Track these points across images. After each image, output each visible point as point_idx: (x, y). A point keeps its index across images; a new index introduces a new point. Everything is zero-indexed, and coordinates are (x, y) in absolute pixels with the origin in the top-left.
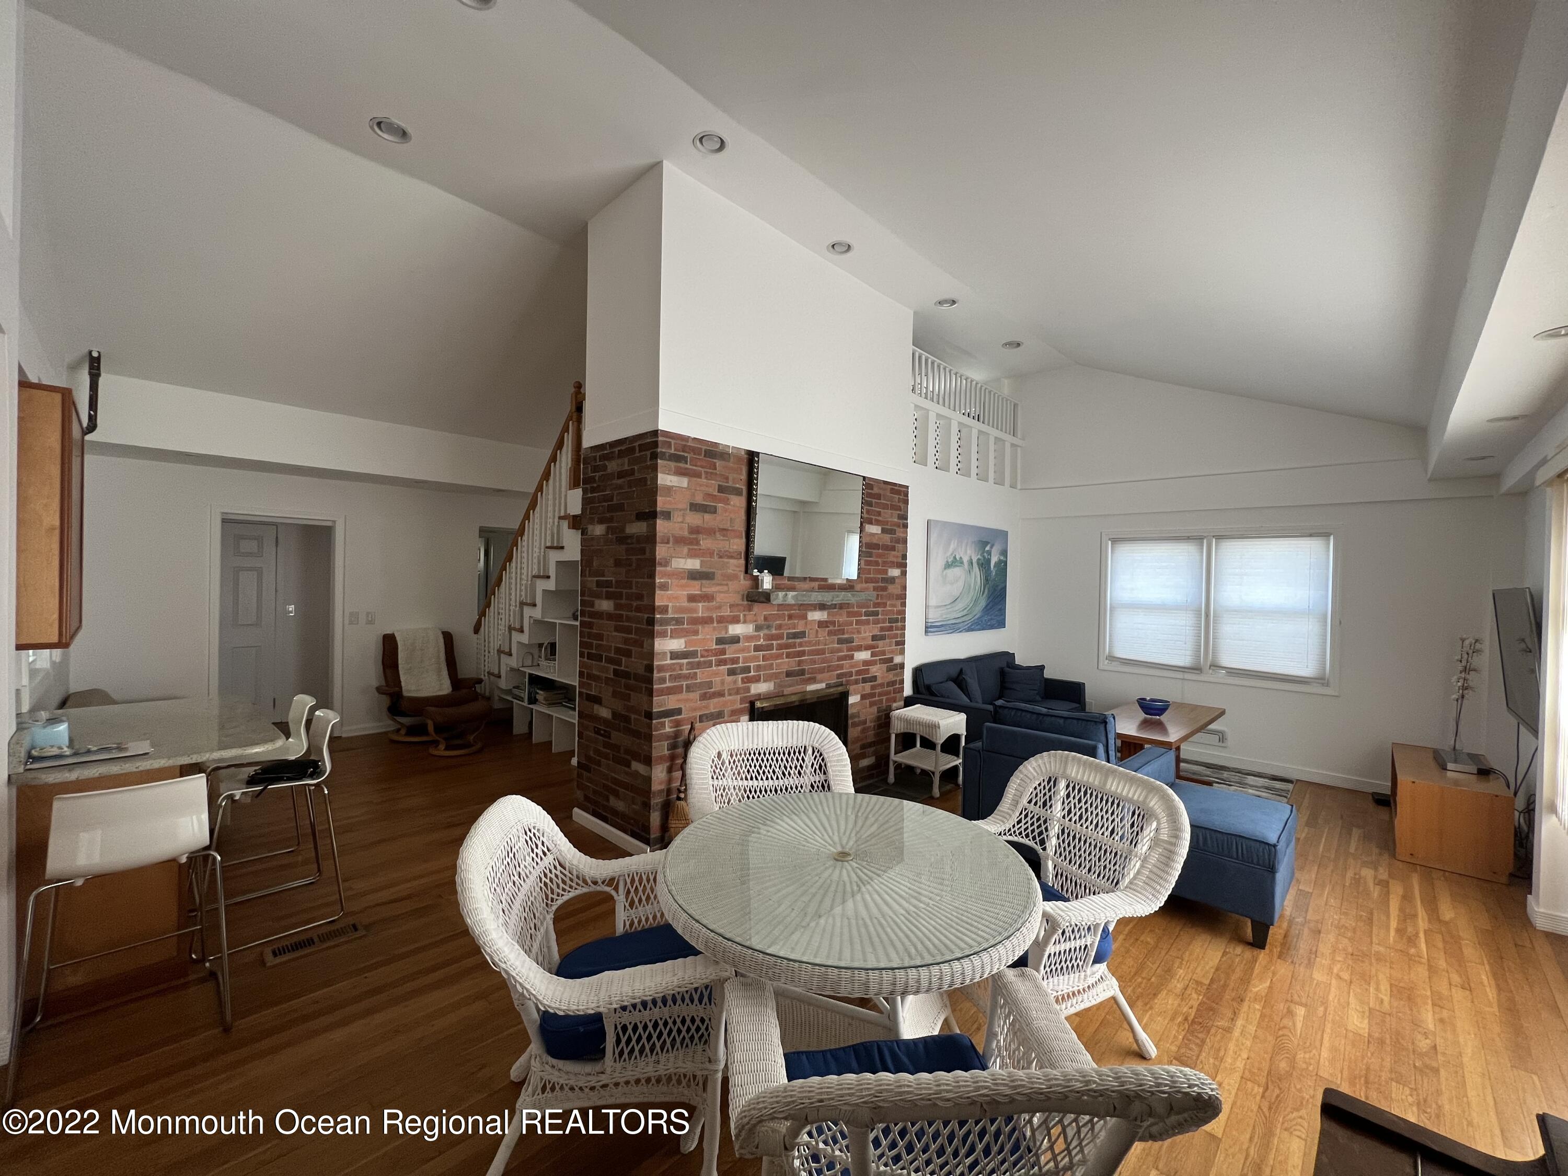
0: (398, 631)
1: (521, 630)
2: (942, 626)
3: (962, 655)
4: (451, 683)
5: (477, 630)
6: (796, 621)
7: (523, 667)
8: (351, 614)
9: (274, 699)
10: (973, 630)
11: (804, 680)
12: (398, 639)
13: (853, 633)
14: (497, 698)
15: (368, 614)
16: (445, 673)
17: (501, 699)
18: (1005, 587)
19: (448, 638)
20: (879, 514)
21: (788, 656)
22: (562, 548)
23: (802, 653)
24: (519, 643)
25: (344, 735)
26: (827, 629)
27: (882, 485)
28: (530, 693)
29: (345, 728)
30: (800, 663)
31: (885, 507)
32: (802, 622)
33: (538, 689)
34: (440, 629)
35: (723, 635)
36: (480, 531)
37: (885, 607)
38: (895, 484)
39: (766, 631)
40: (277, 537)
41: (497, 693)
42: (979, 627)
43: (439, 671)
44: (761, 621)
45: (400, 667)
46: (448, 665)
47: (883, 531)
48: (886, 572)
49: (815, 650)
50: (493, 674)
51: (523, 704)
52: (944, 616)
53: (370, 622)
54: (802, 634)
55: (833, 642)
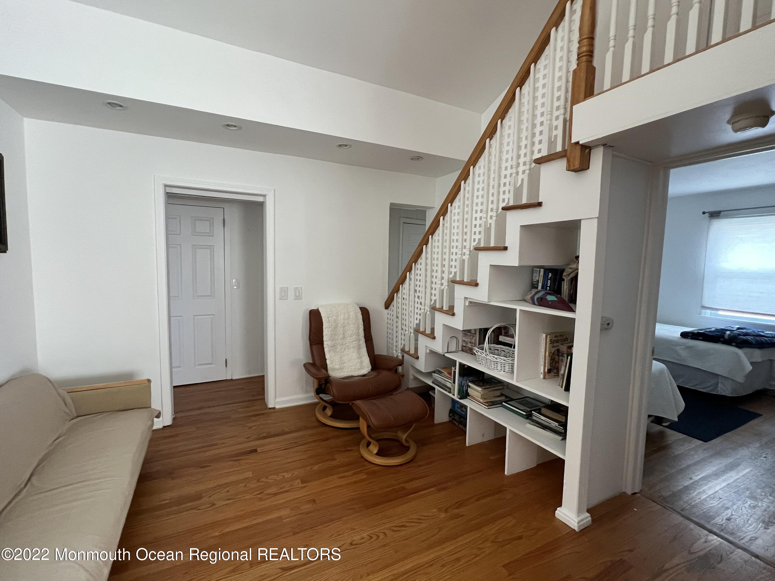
0: (322, 306)
1: (451, 312)
4: (370, 360)
5: (387, 305)
7: (448, 352)
8: (281, 288)
9: (226, 360)
12: (323, 315)
14: (411, 377)
15: (296, 289)
16: (364, 350)
17: (416, 379)
19: (365, 312)
22: (539, 204)
24: (446, 327)
25: (277, 407)
28: (461, 386)
29: (278, 400)
33: (472, 382)
34: (357, 304)
36: (391, 209)
40: (224, 219)
41: (412, 372)
43: (359, 348)
45: (325, 343)
46: (366, 341)
50: (408, 353)
51: (451, 395)
53: (298, 297)
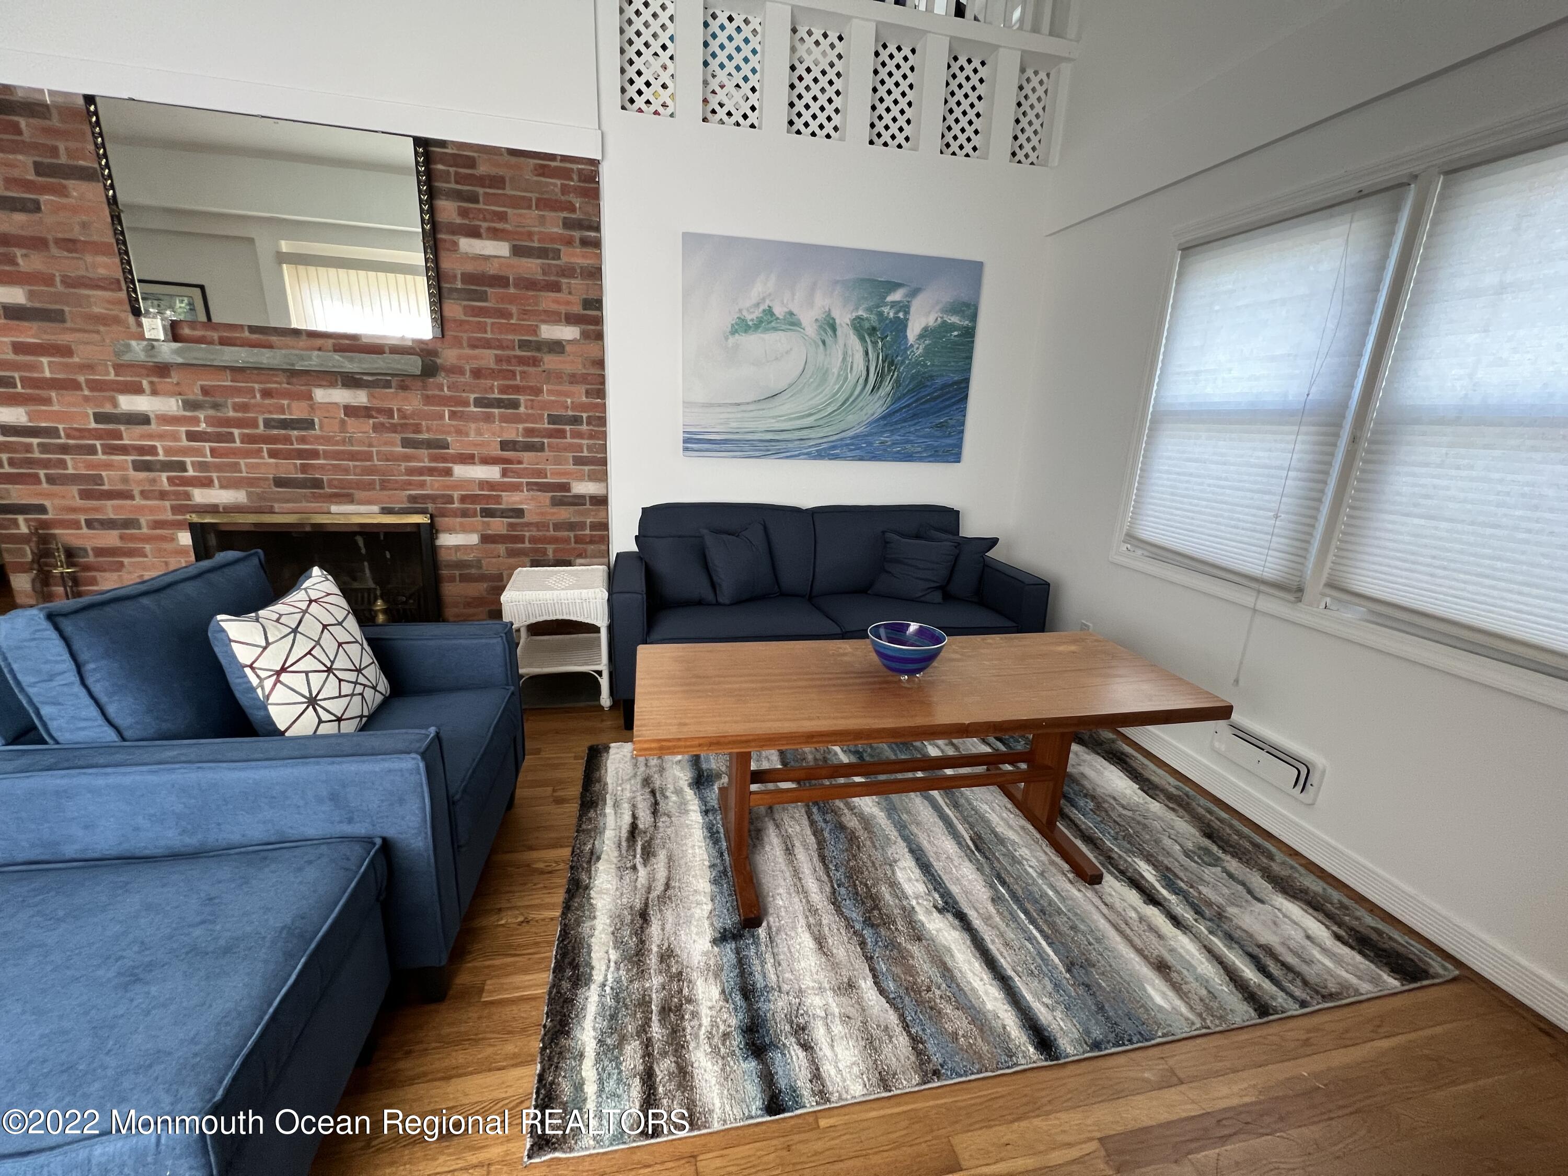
2: (725, 441)
3: (807, 501)
6: (286, 402)
10: (836, 457)
11: (321, 496)
13: (449, 433)
18: (967, 381)
20: (502, 217)
21: (273, 454)
23: (315, 454)
26: (371, 421)
27: (507, 157)
30: (304, 468)
31: (524, 203)
32: (304, 404)
35: (108, 409)
37: (537, 395)
38: (552, 157)
39: (211, 412)
42: (857, 452)
44: (195, 394)
47: (517, 251)
48: (535, 331)
49: (342, 452)
52: (734, 425)
54: (308, 424)
55: (393, 444)
